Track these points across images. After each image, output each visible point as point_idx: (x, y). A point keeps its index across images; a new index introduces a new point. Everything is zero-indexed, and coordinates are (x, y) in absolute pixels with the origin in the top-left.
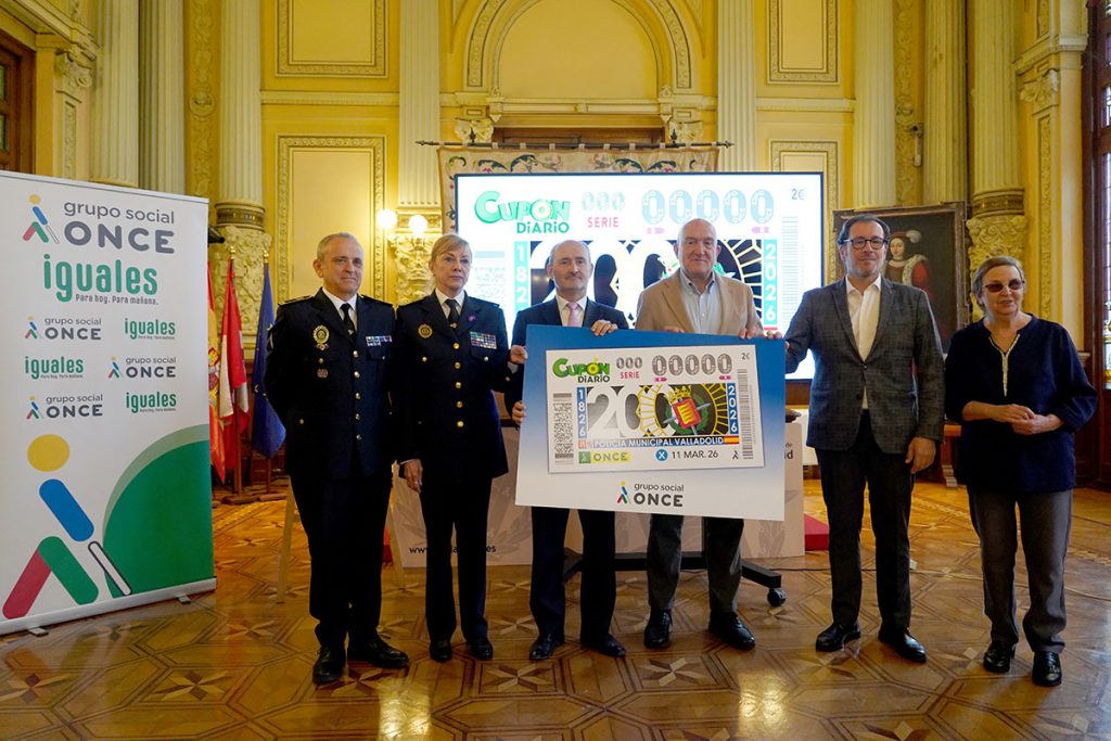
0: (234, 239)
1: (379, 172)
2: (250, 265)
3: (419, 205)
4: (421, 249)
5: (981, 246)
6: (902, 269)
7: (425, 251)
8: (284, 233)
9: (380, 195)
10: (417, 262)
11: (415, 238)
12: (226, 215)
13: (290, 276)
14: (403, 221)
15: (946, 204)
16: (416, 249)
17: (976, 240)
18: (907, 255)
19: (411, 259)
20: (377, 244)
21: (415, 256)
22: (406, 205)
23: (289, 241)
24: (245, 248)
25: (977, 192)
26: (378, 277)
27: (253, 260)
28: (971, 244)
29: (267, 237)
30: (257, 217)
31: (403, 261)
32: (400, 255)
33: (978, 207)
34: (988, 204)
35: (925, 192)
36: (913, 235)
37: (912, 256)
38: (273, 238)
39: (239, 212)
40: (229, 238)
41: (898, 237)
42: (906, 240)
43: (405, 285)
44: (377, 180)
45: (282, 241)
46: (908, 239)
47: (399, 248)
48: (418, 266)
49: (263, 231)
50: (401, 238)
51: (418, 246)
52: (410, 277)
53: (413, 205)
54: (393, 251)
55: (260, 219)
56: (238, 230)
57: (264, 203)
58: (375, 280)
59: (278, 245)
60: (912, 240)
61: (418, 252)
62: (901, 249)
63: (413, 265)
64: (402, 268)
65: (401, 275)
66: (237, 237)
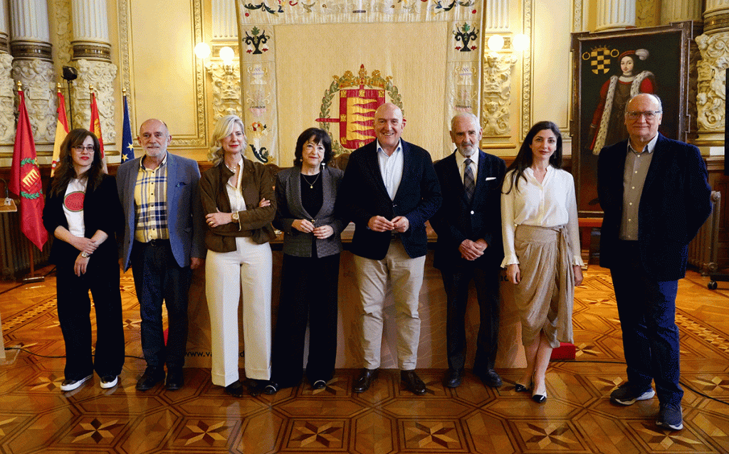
0: (85, 70)
1: (198, 11)
2: (99, 90)
3: (229, 38)
4: (231, 74)
5: (708, 61)
6: (630, 84)
7: (234, 75)
8: (126, 62)
9: (198, 31)
10: (228, 84)
11: (225, 66)
12: (80, 50)
13: (133, 96)
14: (216, 51)
15: (675, 25)
16: (227, 74)
17: (704, 55)
18: (635, 72)
19: (223, 82)
20: (198, 70)
21: (226, 80)
22: (218, 38)
23: (131, 68)
24: (95, 76)
25: (708, 10)
26: (199, 96)
27: (101, 85)
28: (700, 58)
29: (114, 67)
30: (104, 52)
31: (217, 84)
32: (215, 79)
33: (708, 23)
34: (718, 21)
35: (663, 10)
36: (642, 53)
37: (640, 72)
38: (118, 67)
39: (89, 48)
40: (81, 69)
41: (628, 56)
42: (636, 58)
43: (219, 103)
44: (196, 18)
45: (125, 70)
46: (638, 57)
47: (214, 73)
48: (229, 87)
49: (110, 62)
50: (215, 66)
51: (228, 72)
52: (223, 96)
53: (223, 38)
54: (210, 75)
55: (107, 53)
56: (88, 63)
57: (109, 39)
58: (198, 99)
59: (122, 72)
60: (641, 58)
61: (229, 76)
62: (630, 66)
63: (225, 87)
64: (217, 89)
65: (216, 95)
66: (88, 68)
